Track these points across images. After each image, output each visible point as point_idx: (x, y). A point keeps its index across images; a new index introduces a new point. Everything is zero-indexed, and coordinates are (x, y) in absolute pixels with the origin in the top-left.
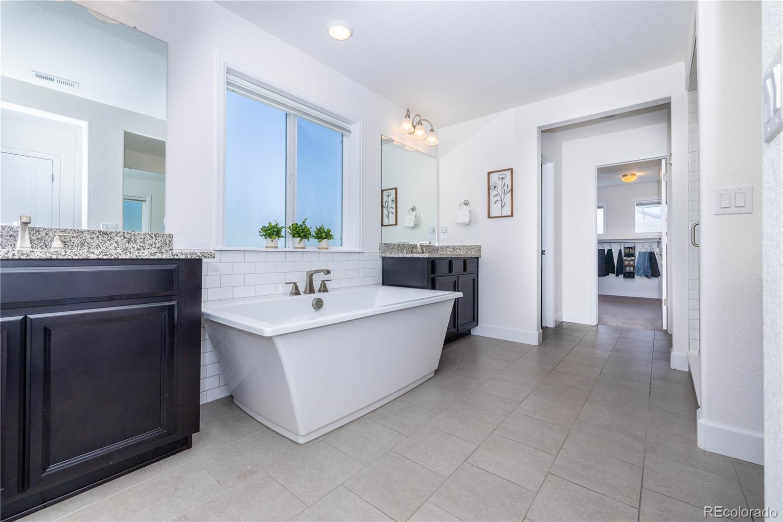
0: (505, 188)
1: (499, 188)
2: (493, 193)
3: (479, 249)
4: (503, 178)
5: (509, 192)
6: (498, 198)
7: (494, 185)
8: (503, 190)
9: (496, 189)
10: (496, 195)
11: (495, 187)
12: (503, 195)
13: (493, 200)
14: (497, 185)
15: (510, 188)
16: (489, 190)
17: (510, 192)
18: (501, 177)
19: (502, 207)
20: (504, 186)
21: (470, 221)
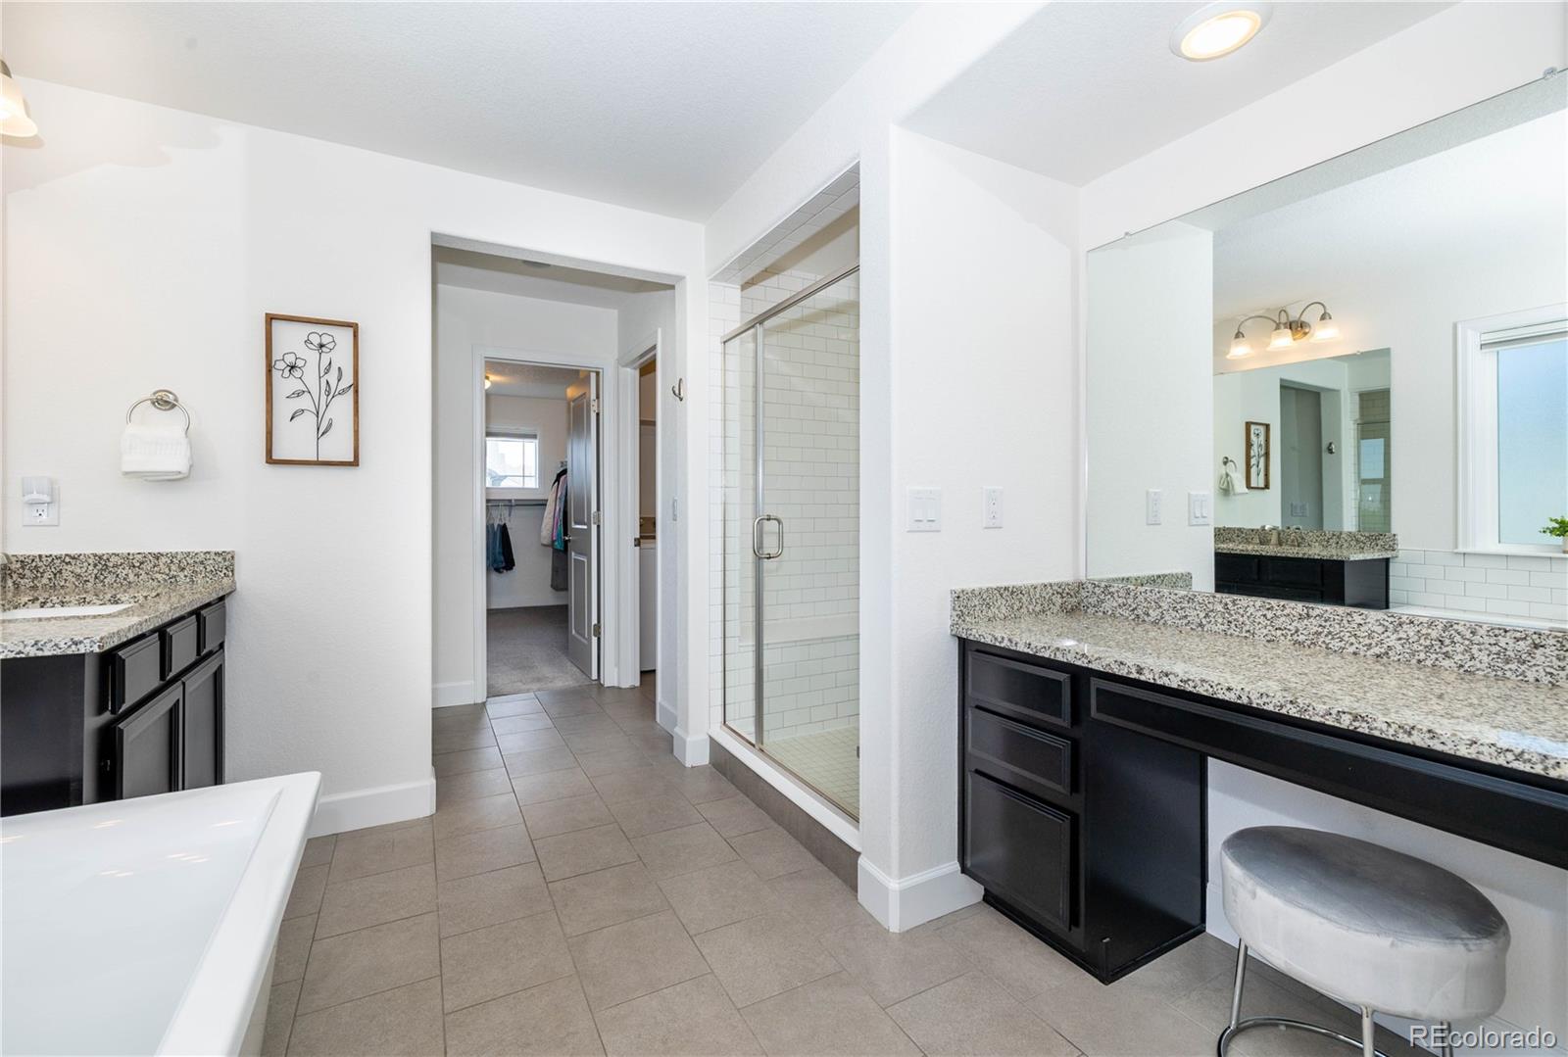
0: (332, 377)
1: (311, 376)
2: (284, 385)
3: (227, 562)
4: (322, 346)
5: (344, 391)
6: (305, 402)
7: (290, 359)
8: (323, 381)
9: (297, 373)
10: (298, 394)
11: (293, 367)
12: (323, 397)
13: (283, 408)
14: (300, 363)
15: (347, 380)
16: (269, 372)
17: (351, 392)
18: (315, 340)
19: (322, 431)
20: (327, 371)
21: (191, 466)
